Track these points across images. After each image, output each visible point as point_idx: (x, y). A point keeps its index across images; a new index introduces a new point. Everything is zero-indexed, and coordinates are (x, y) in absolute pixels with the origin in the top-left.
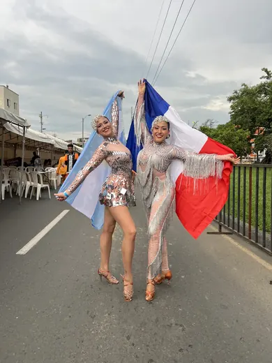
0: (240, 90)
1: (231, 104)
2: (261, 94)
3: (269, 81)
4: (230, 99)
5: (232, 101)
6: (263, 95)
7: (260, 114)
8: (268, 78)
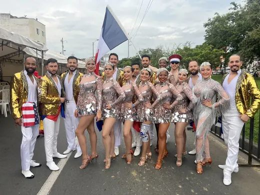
0: (214, 18)
1: (206, 29)
2: (229, 21)
3: (236, 11)
4: (206, 25)
5: (207, 26)
6: (231, 22)
7: (230, 36)
8: (235, 9)
